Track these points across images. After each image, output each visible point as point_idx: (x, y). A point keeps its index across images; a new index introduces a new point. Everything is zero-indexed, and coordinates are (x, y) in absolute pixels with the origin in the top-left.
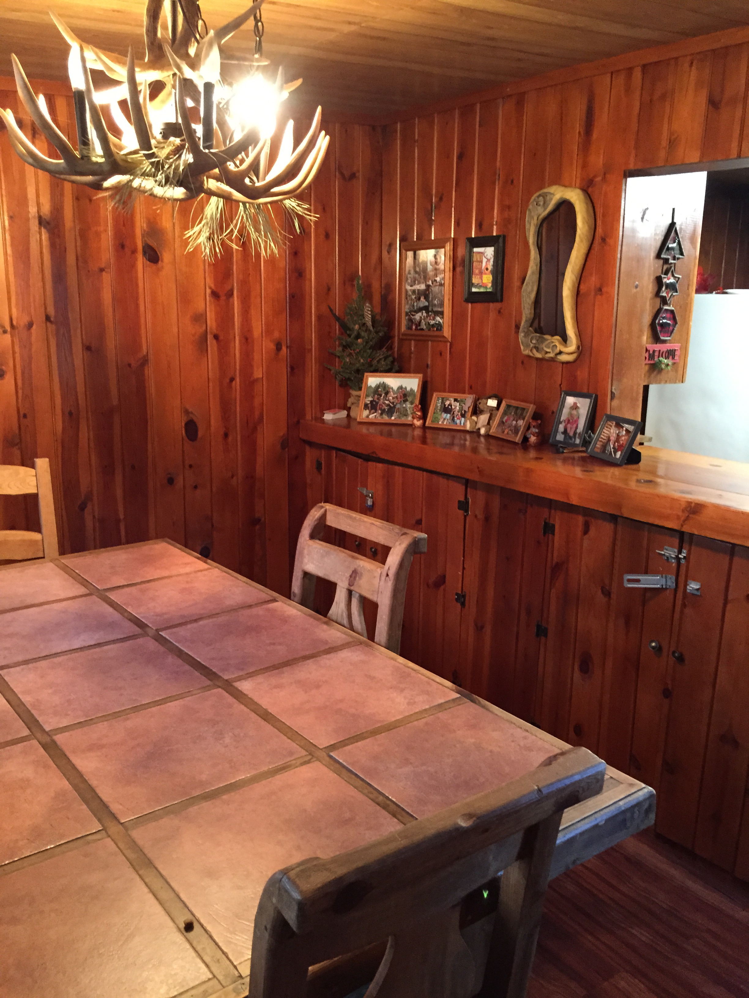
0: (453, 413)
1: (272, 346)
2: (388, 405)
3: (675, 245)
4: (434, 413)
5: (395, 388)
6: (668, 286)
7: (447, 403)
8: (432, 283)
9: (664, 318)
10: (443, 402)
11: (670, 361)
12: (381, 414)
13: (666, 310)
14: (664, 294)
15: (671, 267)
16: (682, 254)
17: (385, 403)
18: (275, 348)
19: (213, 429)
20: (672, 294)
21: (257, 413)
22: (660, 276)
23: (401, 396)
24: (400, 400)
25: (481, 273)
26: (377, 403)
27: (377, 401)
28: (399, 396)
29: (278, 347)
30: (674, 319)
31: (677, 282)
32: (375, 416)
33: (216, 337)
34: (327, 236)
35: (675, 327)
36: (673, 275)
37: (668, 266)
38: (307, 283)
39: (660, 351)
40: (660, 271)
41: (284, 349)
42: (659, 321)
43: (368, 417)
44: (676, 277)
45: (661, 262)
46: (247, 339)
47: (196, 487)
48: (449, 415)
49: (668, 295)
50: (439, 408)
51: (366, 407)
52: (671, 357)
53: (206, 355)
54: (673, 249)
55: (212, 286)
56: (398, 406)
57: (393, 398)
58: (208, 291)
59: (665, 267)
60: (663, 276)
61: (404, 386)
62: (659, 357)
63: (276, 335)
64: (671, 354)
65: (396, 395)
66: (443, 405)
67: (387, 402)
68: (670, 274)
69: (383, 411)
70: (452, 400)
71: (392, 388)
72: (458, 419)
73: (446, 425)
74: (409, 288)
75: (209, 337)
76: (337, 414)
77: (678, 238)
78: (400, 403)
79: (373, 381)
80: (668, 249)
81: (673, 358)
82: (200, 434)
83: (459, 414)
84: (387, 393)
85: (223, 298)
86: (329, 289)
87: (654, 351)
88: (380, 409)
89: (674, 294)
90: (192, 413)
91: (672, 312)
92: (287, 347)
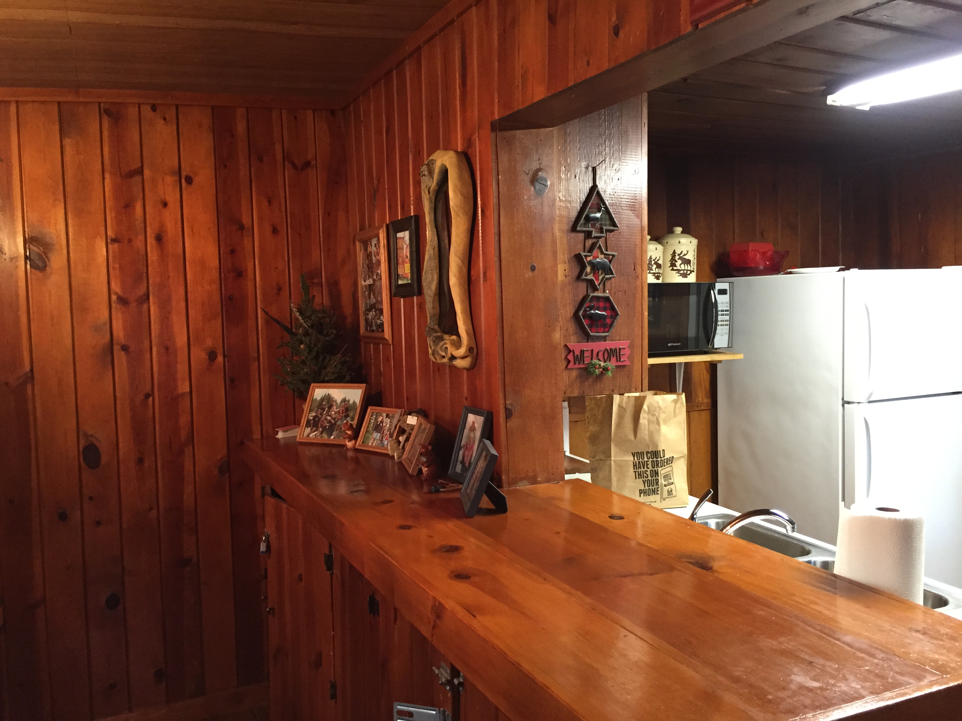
0: (383, 433)
1: (204, 355)
2: (329, 422)
3: (598, 215)
4: (367, 432)
5: (339, 401)
6: (595, 267)
7: (380, 419)
8: (377, 277)
9: (591, 308)
10: (376, 419)
11: (611, 365)
12: (322, 433)
13: (598, 298)
14: (590, 277)
15: (598, 242)
16: (614, 224)
17: (326, 419)
18: (207, 357)
19: (121, 453)
20: (604, 277)
21: (183, 435)
22: (579, 254)
23: (343, 410)
24: (342, 415)
25: (404, 262)
26: (320, 419)
27: (320, 416)
28: (341, 411)
29: (212, 356)
30: (613, 308)
31: (610, 262)
32: (316, 434)
33: (125, 348)
34: (275, 231)
35: (615, 319)
36: (602, 253)
37: (594, 240)
38: (250, 284)
39: (592, 350)
40: (581, 246)
41: (220, 359)
42: (585, 311)
43: (308, 435)
44: (609, 255)
45: (581, 236)
46: (167, 349)
47: (98, 523)
48: (379, 434)
49: (597, 279)
50: (372, 425)
51: (308, 424)
52: (613, 359)
53: (110, 367)
54: (596, 219)
55: (119, 291)
56: (339, 423)
57: (335, 413)
58: (114, 297)
59: (589, 242)
60: (583, 254)
61: (347, 399)
62: (592, 359)
63: (209, 343)
64: (611, 354)
65: (338, 410)
66: (376, 422)
67: (329, 418)
68: (596, 251)
69: (324, 428)
70: (385, 415)
71: (336, 401)
72: (386, 439)
73: (375, 447)
74: (363, 283)
75: (116, 347)
76: (288, 432)
77: (604, 204)
78: (341, 419)
79: (319, 393)
80: (588, 219)
81: (618, 360)
82: (104, 459)
83: (388, 433)
84: (330, 407)
85: (134, 305)
86: (280, 289)
87: (582, 352)
88: (322, 426)
89: (606, 276)
90: (92, 436)
91: (607, 299)
92: (224, 356)
